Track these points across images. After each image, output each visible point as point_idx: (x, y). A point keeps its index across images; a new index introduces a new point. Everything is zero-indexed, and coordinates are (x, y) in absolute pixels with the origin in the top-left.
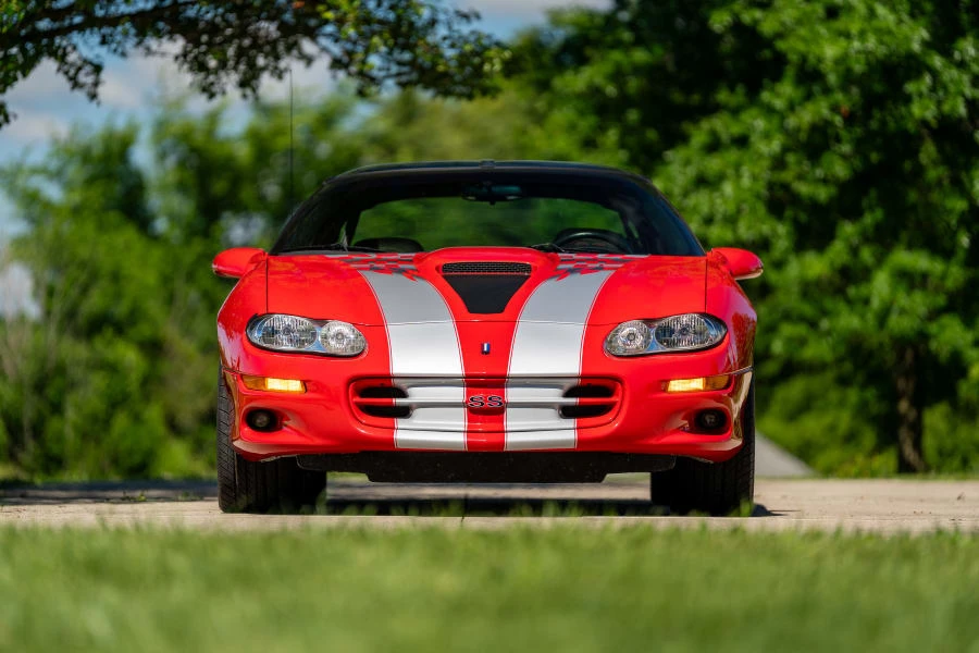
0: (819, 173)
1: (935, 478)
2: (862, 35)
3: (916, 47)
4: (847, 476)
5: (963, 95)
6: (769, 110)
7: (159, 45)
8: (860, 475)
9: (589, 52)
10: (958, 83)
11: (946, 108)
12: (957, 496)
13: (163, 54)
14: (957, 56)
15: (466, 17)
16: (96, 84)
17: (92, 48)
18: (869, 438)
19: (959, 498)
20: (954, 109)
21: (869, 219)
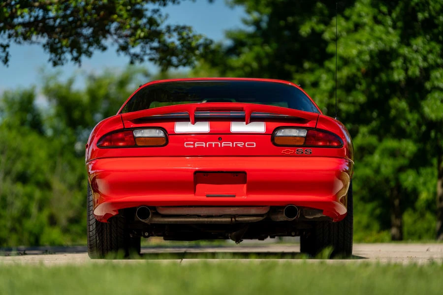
0: (350, 99)
1: (411, 243)
2: (368, 42)
3: (394, 45)
4: (370, 242)
5: (418, 66)
6: (329, 70)
7: (37, 38)
8: (376, 241)
10: (416, 60)
11: (410, 73)
12: (426, 250)
13: (39, 43)
14: (415, 47)
17: (5, 40)
18: (376, 226)
19: (427, 250)
20: (413, 72)
21: (374, 124)
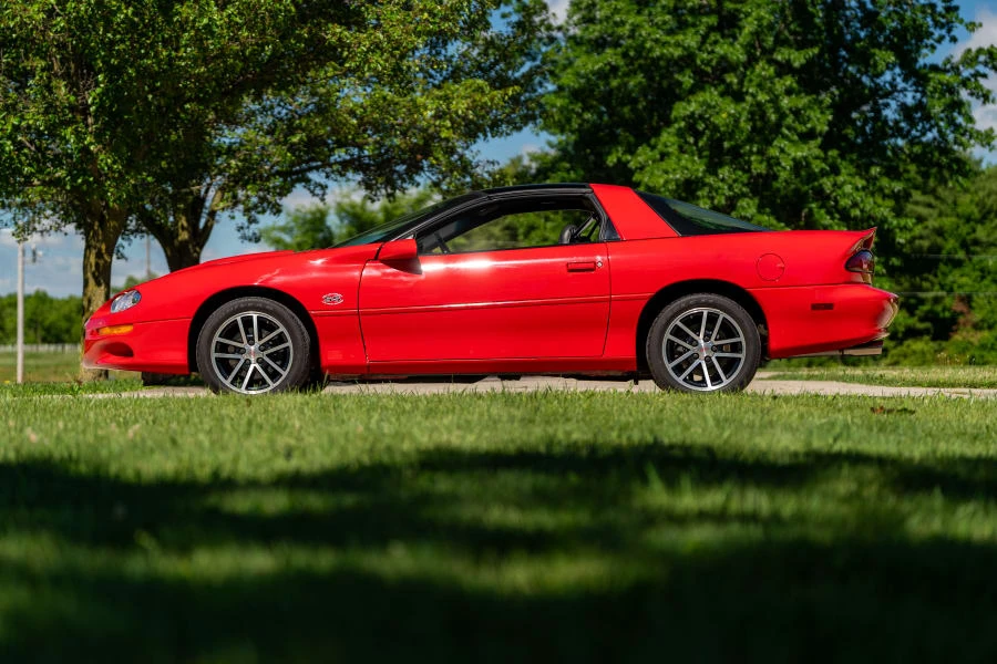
2: (674, 171)
3: (700, 174)
5: (724, 195)
7: (353, 176)
9: (550, 174)
10: (722, 189)
13: (354, 181)
14: (721, 176)
15: (493, 163)
16: (324, 195)
17: (323, 178)
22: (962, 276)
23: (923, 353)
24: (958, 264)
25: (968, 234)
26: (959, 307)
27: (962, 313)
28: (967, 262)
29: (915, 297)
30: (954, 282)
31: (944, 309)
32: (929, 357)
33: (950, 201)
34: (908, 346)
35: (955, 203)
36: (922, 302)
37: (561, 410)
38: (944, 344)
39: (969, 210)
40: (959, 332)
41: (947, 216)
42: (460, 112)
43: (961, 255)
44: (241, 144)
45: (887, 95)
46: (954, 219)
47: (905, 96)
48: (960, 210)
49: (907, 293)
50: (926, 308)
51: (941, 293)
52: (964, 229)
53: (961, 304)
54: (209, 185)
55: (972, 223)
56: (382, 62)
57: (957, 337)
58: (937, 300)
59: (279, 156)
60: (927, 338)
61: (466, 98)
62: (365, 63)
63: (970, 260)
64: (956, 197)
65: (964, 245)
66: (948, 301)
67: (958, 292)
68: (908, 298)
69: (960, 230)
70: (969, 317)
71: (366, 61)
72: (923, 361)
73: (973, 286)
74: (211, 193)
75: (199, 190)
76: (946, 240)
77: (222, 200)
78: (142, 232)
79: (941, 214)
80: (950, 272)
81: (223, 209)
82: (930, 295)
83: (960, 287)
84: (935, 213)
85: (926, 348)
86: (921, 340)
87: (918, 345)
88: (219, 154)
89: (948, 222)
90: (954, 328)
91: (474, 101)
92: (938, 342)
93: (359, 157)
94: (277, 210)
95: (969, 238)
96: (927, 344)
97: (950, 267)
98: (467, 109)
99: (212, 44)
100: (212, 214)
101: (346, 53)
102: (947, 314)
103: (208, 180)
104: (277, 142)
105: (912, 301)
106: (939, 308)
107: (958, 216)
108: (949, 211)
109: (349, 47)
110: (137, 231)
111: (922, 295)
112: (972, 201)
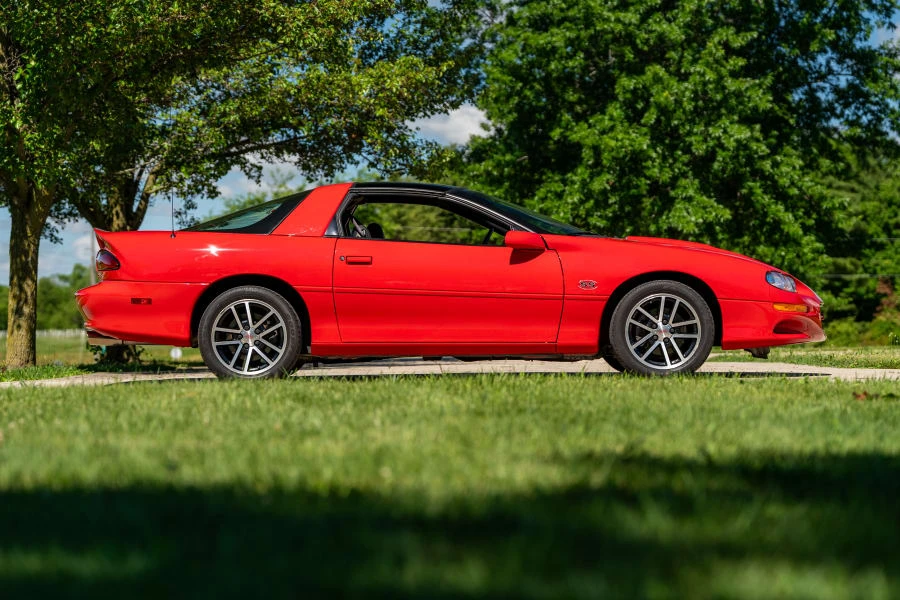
7: (288, 158)
13: (290, 162)
16: (259, 177)
17: (256, 160)
22: (885, 258)
23: (848, 334)
24: (880, 247)
25: (890, 218)
26: (882, 289)
27: (885, 295)
28: (890, 245)
29: (839, 280)
30: (877, 265)
31: (868, 292)
32: (853, 337)
33: (872, 185)
34: (834, 327)
35: (877, 188)
36: (846, 284)
37: (511, 399)
38: (868, 325)
39: (890, 195)
40: (883, 313)
41: (870, 200)
42: (394, 90)
43: (883, 238)
44: (175, 125)
45: (822, 77)
46: (876, 203)
47: (838, 79)
48: (882, 194)
49: (832, 276)
50: (851, 290)
51: (865, 276)
52: (886, 214)
53: (885, 286)
54: (144, 167)
55: (894, 207)
56: (317, 38)
57: (881, 318)
58: (860, 282)
59: (212, 138)
60: (851, 319)
61: (402, 75)
62: (300, 39)
63: (892, 243)
64: (878, 182)
65: (887, 229)
66: (871, 283)
67: (881, 274)
68: (832, 280)
69: (882, 215)
70: (892, 299)
71: (301, 36)
72: (848, 341)
73: (895, 269)
74: (145, 176)
75: (132, 173)
76: (868, 223)
77: (154, 183)
78: (75, 215)
79: (863, 199)
80: (874, 255)
81: (157, 192)
82: (855, 277)
83: (883, 269)
84: (858, 197)
85: (850, 329)
86: (845, 321)
87: (844, 326)
88: (152, 136)
89: (870, 206)
90: (878, 309)
91: (408, 78)
92: (862, 323)
93: (295, 137)
94: (214, 193)
95: (892, 222)
96: (851, 325)
97: (873, 251)
98: (401, 87)
99: (142, 20)
100: (146, 198)
101: (280, 28)
102: (871, 296)
103: (142, 162)
104: (211, 125)
105: (837, 284)
106: (862, 290)
107: (881, 201)
108: (872, 195)
109: (283, 23)
110: (70, 214)
111: (847, 277)
112: (893, 186)
